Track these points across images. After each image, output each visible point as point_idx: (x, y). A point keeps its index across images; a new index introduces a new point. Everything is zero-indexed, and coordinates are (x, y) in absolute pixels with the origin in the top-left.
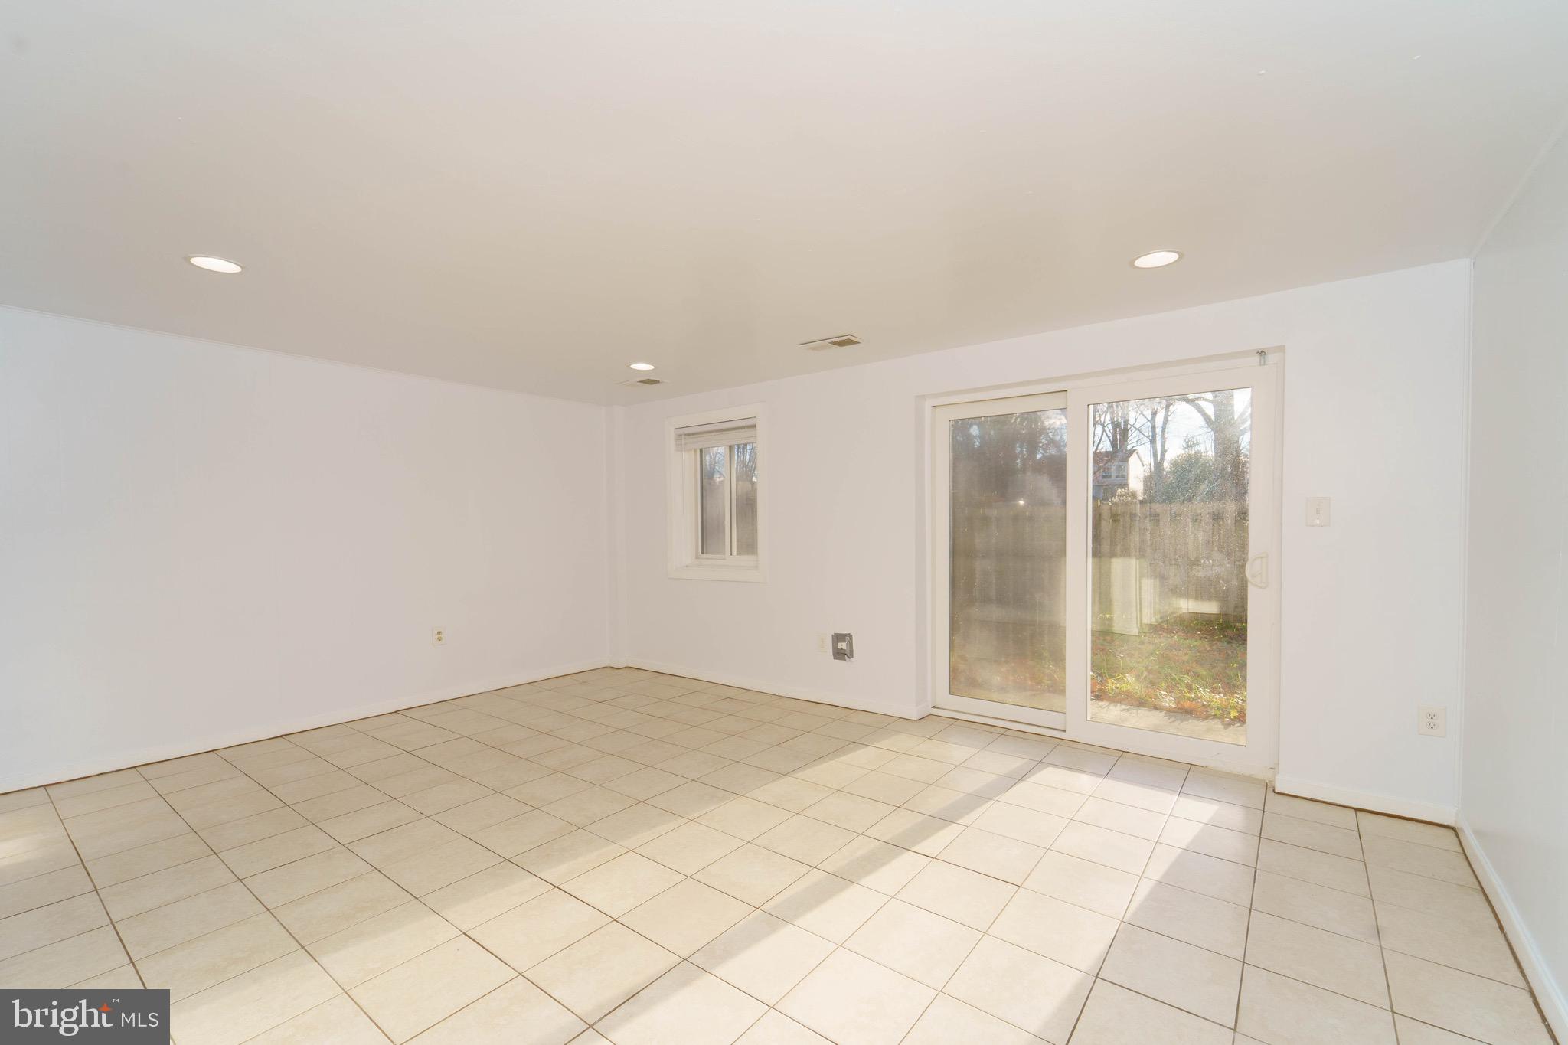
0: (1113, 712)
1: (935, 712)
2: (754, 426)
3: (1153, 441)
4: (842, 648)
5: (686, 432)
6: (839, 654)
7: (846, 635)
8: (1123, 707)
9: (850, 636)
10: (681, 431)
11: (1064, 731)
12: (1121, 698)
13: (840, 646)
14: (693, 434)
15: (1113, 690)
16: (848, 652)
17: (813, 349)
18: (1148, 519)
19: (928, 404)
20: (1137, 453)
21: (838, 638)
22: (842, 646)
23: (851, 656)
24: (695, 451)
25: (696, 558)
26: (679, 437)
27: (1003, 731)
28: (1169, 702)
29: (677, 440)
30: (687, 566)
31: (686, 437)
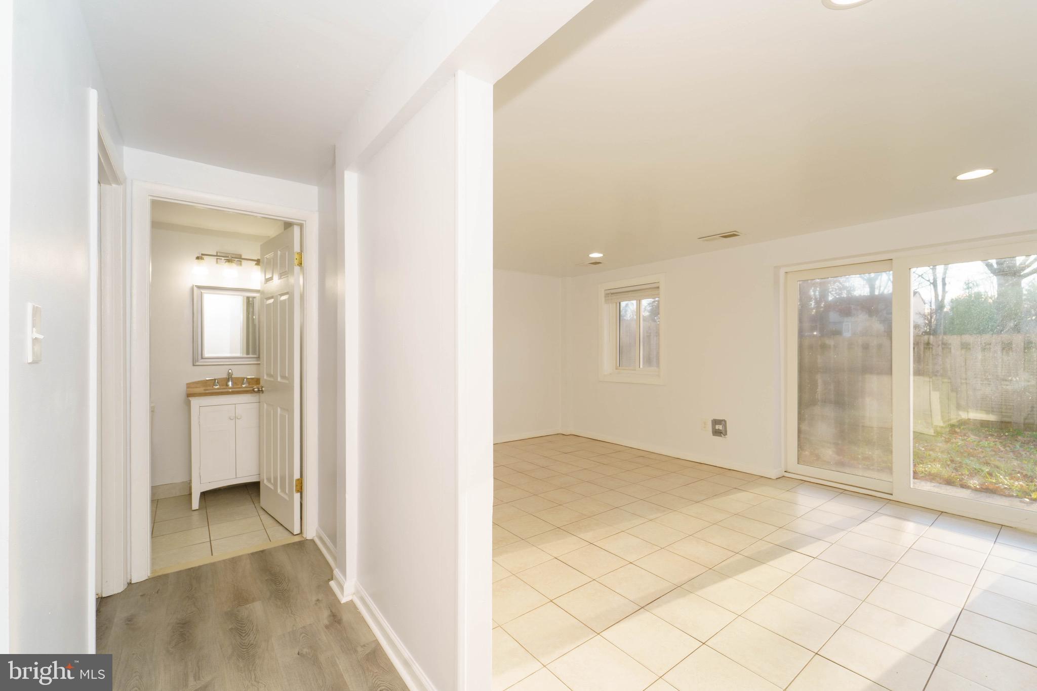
0: (926, 487)
1: (787, 475)
2: (658, 288)
3: (934, 284)
4: (719, 428)
5: (612, 292)
6: (717, 433)
7: (722, 420)
8: (934, 484)
9: (725, 421)
10: (608, 292)
11: (892, 494)
12: (931, 477)
13: (717, 427)
14: (616, 293)
15: (923, 472)
16: (724, 432)
17: (707, 240)
18: (940, 347)
19: (782, 272)
20: (919, 294)
21: (715, 422)
22: (718, 427)
23: (726, 434)
24: (616, 303)
25: (616, 369)
26: (607, 295)
27: (841, 491)
28: (974, 482)
29: (605, 297)
30: (610, 374)
31: (612, 295)
